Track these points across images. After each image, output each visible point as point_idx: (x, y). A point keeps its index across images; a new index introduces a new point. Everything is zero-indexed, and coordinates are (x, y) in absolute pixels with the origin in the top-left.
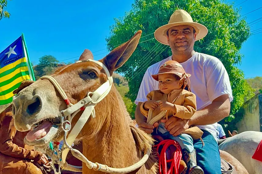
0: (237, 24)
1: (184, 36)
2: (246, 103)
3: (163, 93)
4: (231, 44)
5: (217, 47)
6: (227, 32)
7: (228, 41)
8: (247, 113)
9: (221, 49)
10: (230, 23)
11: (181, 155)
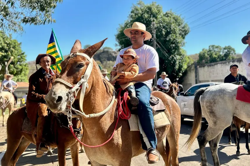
0: (182, 26)
1: (134, 36)
2: (188, 67)
3: (124, 64)
4: (179, 36)
5: (172, 38)
6: (178, 30)
7: (178, 35)
8: (189, 73)
9: (174, 39)
10: (179, 25)
11: (128, 93)
